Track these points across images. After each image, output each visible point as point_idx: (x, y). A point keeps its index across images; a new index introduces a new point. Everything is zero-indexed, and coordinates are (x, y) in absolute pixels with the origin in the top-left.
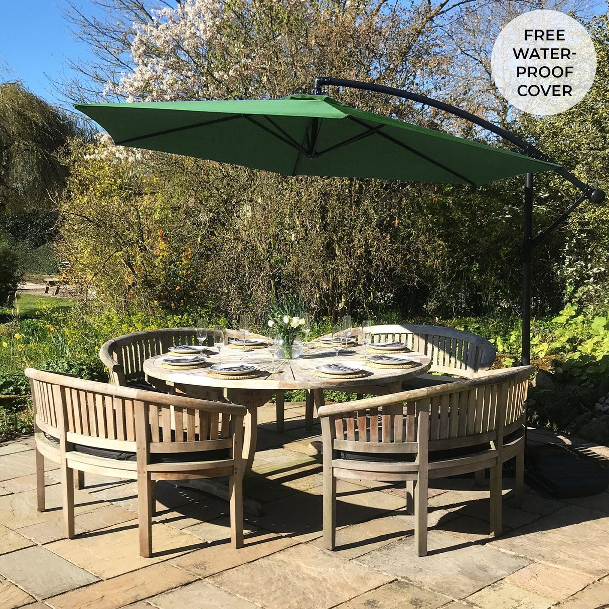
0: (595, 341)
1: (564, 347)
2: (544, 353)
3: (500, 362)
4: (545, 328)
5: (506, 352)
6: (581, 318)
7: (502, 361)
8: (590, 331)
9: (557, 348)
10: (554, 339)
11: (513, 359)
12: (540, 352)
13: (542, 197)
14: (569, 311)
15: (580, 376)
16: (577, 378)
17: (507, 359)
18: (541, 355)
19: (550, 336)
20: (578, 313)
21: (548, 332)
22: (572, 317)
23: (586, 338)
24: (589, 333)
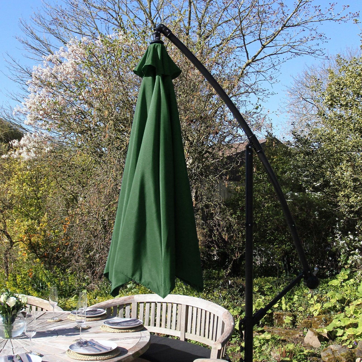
0: (359, 303)
1: (335, 307)
2: (317, 313)
3: (282, 319)
4: (322, 290)
5: (288, 310)
6: (352, 281)
7: (283, 318)
8: (357, 293)
9: (329, 308)
10: (328, 299)
11: (291, 317)
12: (315, 312)
13: (316, 186)
14: (343, 275)
15: (342, 336)
16: (340, 338)
17: (287, 317)
18: (316, 314)
19: (325, 296)
20: (350, 277)
21: (325, 292)
22: (345, 280)
23: (354, 299)
24: (355, 295)
